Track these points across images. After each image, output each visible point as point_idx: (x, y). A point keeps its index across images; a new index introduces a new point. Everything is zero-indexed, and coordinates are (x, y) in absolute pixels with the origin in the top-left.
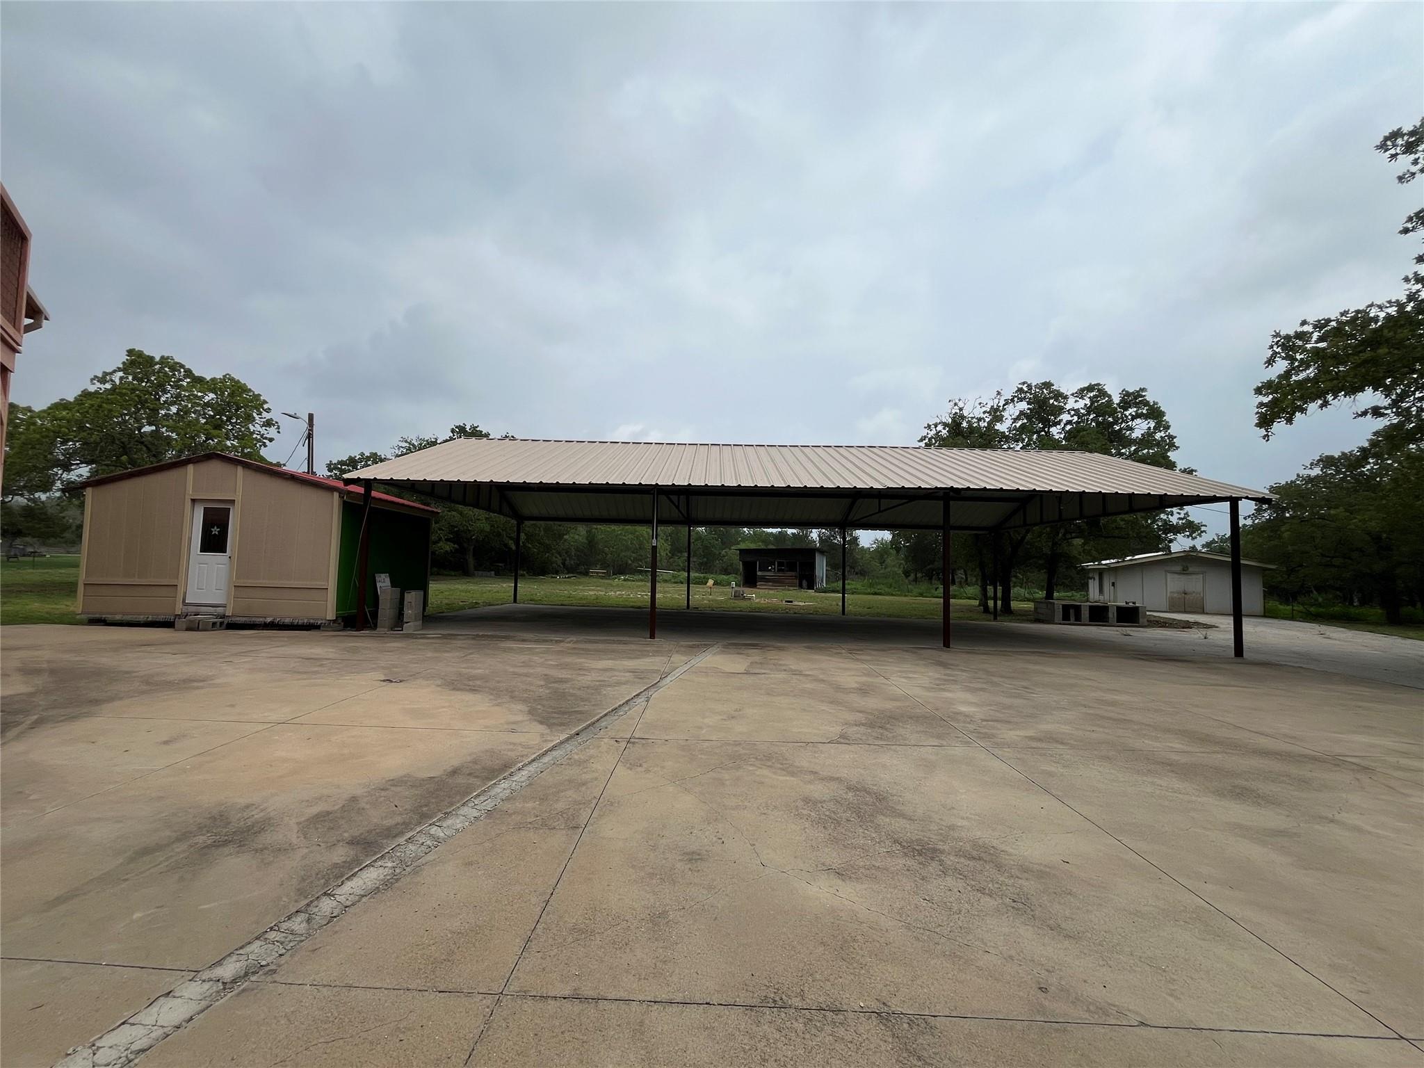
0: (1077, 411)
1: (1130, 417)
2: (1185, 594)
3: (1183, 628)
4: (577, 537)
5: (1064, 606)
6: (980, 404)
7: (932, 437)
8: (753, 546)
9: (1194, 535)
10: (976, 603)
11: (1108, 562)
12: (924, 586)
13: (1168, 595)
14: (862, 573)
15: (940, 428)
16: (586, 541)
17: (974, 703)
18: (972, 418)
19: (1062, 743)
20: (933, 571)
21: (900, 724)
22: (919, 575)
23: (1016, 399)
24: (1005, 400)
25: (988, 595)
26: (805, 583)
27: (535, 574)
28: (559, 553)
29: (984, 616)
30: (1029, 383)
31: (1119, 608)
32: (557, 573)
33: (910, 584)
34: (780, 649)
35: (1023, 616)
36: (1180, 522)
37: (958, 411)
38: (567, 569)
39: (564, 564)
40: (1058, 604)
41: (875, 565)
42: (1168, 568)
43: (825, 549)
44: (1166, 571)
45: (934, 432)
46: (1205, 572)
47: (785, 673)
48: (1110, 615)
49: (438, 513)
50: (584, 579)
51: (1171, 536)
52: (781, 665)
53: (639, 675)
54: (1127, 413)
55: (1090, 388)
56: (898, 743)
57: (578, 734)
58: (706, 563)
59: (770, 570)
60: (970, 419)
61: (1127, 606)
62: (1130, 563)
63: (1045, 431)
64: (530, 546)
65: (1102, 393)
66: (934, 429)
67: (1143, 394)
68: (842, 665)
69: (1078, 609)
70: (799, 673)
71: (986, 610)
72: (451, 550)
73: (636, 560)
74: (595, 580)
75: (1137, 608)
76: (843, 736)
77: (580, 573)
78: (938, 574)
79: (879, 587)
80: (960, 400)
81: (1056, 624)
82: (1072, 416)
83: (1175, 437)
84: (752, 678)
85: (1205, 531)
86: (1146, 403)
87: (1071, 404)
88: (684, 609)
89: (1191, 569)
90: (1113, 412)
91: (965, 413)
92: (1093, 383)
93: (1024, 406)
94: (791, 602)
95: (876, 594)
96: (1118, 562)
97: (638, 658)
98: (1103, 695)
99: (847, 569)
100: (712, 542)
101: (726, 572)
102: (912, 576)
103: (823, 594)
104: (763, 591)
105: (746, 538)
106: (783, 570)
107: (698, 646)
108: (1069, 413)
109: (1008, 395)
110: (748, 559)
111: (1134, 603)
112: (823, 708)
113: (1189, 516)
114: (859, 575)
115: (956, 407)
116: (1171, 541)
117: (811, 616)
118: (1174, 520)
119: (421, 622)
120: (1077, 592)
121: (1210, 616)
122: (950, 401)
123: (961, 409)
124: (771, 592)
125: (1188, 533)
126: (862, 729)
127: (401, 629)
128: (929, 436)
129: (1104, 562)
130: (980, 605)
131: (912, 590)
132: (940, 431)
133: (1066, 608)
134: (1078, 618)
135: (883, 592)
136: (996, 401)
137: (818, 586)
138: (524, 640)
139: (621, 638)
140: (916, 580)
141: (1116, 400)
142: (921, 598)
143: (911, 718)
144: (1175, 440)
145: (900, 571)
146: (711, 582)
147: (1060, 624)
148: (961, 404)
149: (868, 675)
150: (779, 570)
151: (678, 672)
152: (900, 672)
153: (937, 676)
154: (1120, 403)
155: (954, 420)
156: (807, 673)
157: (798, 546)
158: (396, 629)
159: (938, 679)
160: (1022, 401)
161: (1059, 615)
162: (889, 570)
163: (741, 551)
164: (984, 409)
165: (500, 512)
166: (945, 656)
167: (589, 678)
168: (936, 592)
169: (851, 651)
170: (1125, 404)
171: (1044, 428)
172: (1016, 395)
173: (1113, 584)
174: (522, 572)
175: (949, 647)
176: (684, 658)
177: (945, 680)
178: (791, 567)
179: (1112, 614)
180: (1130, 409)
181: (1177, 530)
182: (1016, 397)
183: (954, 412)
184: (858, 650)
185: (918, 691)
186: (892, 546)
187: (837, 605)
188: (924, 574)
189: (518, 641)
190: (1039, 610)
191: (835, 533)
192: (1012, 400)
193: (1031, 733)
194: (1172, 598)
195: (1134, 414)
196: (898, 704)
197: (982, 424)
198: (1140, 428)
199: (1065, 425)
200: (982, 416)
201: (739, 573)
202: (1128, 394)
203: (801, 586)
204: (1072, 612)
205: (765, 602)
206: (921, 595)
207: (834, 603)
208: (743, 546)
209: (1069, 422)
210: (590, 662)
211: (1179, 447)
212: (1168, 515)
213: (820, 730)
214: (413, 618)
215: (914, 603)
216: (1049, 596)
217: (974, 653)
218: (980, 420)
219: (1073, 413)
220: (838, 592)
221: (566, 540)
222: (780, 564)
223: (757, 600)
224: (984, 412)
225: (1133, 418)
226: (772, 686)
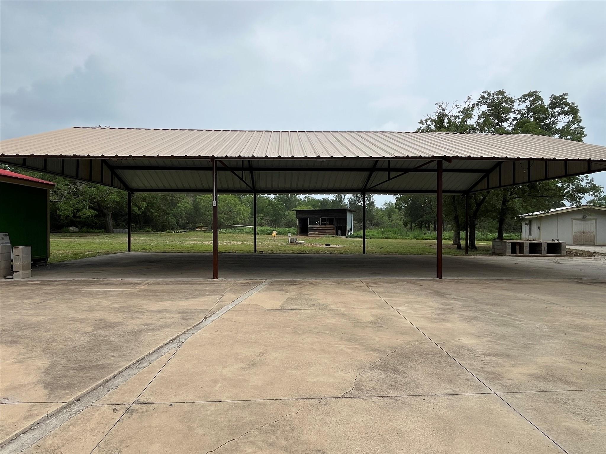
0: (520, 111)
1: (557, 114)
2: (584, 233)
3: (589, 256)
4: (186, 205)
5: (512, 243)
6: (456, 106)
7: (424, 129)
8: (305, 208)
9: (596, 194)
10: (452, 242)
11: (538, 213)
12: (416, 232)
13: (573, 233)
14: (377, 225)
15: (429, 123)
16: (193, 208)
17: (472, 334)
18: (451, 116)
19: (567, 383)
20: (422, 222)
21: (412, 364)
22: (413, 225)
23: (480, 104)
24: (472, 104)
25: (461, 237)
26: (340, 232)
27: (157, 231)
28: (174, 216)
29: (458, 251)
30: (489, 91)
31: (548, 244)
32: (173, 229)
33: (408, 231)
34: (314, 284)
35: (484, 251)
36: (588, 185)
37: (442, 111)
38: (180, 226)
39: (178, 223)
40: (509, 242)
41: (385, 219)
42: (573, 217)
43: (353, 209)
44: (572, 219)
45: (425, 126)
46: (597, 219)
47: (313, 308)
48: (543, 249)
49: (54, 185)
50: (191, 233)
51: (580, 195)
52: (311, 300)
53: (186, 315)
54: (555, 111)
55: (530, 95)
56: (412, 393)
57: (78, 401)
58: (275, 220)
59: (317, 224)
60: (449, 117)
61: (554, 242)
62: (553, 213)
63: (499, 125)
64: (153, 211)
65: (538, 98)
66: (425, 124)
67: (566, 97)
68: (361, 298)
69: (521, 245)
70: (325, 308)
71: (459, 247)
72: (92, 215)
73: (228, 219)
74: (198, 233)
75: (561, 244)
76: (358, 386)
77: (190, 229)
78: (425, 224)
79: (388, 233)
80: (442, 103)
81: (507, 256)
82: (517, 115)
83: (584, 128)
84: (285, 314)
85: (603, 191)
86: (567, 104)
87: (516, 106)
88: (252, 253)
89: (588, 217)
90: (545, 111)
91: (447, 112)
92: (532, 91)
93: (485, 108)
94: (329, 245)
95: (386, 238)
96: (544, 213)
97: (194, 298)
98: (572, 319)
99: (367, 222)
100: (279, 206)
101: (288, 225)
102: (409, 226)
103: (352, 239)
104: (312, 238)
105: (301, 203)
106: (325, 224)
107: (249, 284)
108: (515, 113)
109: (474, 101)
110: (303, 217)
111: (558, 240)
112: (342, 347)
113: (593, 181)
114: (375, 226)
115: (440, 108)
116: (580, 198)
117: (341, 255)
118: (583, 184)
119: (31, 270)
120: (513, 234)
121: (600, 247)
122: (436, 104)
123: (443, 110)
124: (317, 238)
125: (591, 193)
126: (376, 374)
127: (11, 277)
128: (422, 128)
129: (535, 213)
130: (454, 244)
131: (409, 235)
132: (430, 125)
133: (514, 245)
134: (522, 251)
135: (390, 236)
136: (467, 103)
137: (348, 234)
138: (108, 284)
139: (190, 279)
140: (411, 228)
141: (547, 102)
142: (415, 240)
143: (421, 355)
144: (584, 130)
145: (401, 223)
146: (275, 233)
147: (510, 256)
148: (444, 106)
149: (381, 307)
150: (322, 224)
151: (221, 312)
152: (407, 303)
153: (437, 305)
154: (550, 105)
155: (439, 117)
156: (332, 307)
157: (335, 208)
158: (7, 277)
159: (439, 308)
160: (484, 105)
161: (509, 250)
162: (394, 222)
163: (298, 212)
164: (459, 109)
165: (112, 185)
166: (440, 286)
167: (138, 321)
168: (425, 236)
169: (368, 284)
170: (553, 105)
171: (498, 123)
172: (480, 100)
173: (539, 228)
174: (148, 229)
175: (441, 278)
176: (233, 296)
177: (445, 310)
178: (331, 222)
179: (544, 248)
180: (557, 108)
181: (584, 190)
182: (480, 102)
183: (439, 111)
184: (374, 283)
185: (423, 323)
186: (396, 206)
187: (361, 246)
188: (416, 225)
189: (103, 285)
190: (495, 247)
191: (359, 199)
192: (477, 105)
193: (532, 369)
194: (576, 236)
195: (559, 111)
196: (408, 338)
197: (458, 120)
198: (562, 122)
199: (513, 120)
200: (458, 114)
201: (297, 226)
202: (555, 98)
203: (337, 234)
204: (518, 247)
205: (311, 246)
206: (415, 238)
207: (358, 245)
208: (299, 208)
209: (515, 119)
210: (151, 303)
211: (586, 135)
212: (579, 181)
213: (335, 377)
214: (21, 268)
215: (411, 244)
216: (500, 237)
217: (461, 282)
218: (456, 117)
219: (517, 112)
220: (361, 237)
221: (178, 207)
222: (323, 220)
223: (306, 245)
224: (459, 112)
225: (559, 114)
226: (300, 323)
